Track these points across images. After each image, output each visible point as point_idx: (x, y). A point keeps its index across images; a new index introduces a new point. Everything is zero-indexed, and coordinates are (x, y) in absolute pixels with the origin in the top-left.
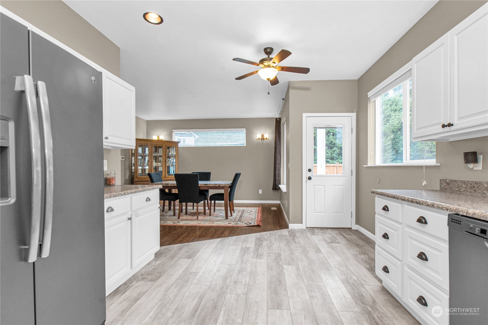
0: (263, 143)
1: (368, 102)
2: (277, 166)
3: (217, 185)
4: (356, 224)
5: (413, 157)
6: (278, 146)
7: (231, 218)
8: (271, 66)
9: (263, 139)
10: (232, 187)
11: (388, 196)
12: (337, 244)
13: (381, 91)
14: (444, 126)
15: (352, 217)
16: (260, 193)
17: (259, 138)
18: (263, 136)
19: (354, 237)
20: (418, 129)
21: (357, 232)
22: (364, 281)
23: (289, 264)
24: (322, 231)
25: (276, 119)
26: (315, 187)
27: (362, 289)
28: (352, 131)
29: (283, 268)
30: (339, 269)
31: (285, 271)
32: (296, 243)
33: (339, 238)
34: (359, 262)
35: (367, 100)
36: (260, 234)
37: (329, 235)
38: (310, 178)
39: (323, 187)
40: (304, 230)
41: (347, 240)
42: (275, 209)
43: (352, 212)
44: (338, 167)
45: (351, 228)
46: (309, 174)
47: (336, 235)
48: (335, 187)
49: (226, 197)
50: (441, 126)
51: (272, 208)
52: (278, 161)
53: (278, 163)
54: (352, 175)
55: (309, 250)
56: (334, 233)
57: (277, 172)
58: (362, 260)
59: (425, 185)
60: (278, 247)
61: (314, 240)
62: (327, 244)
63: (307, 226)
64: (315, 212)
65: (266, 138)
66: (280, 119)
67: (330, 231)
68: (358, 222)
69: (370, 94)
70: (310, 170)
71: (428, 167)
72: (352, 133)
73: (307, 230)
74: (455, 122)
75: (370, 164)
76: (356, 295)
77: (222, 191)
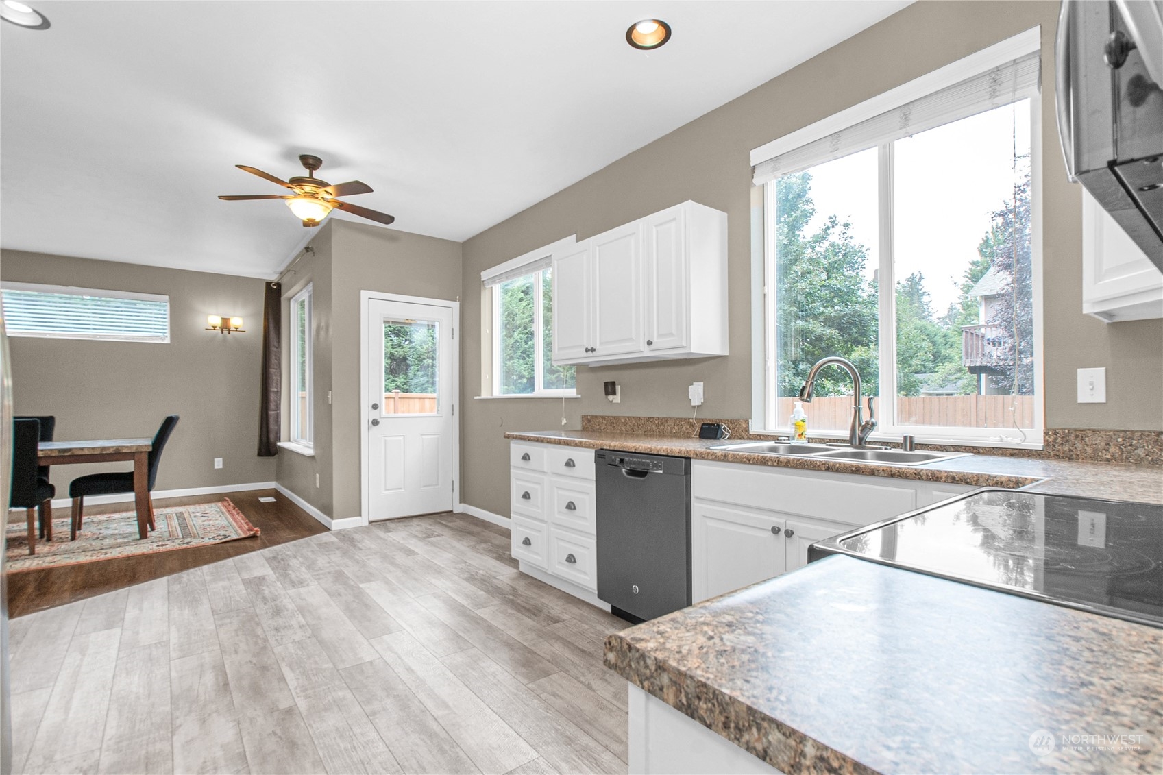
0: (225, 340)
1: (482, 288)
2: (272, 398)
3: (111, 451)
4: (460, 503)
5: (548, 385)
6: (273, 349)
7: (153, 534)
8: (320, 197)
9: (225, 327)
10: (154, 454)
11: (529, 439)
12: (439, 538)
13: (504, 276)
14: (587, 350)
15: (453, 490)
16: (216, 467)
17: (214, 327)
18: (225, 321)
19: (460, 523)
20: (560, 349)
21: (463, 516)
22: (495, 572)
23: (369, 581)
24: (401, 524)
25: (268, 284)
26: (387, 438)
27: (495, 581)
28: (453, 334)
29: (359, 588)
30: (456, 568)
31: (367, 591)
32: (361, 549)
33: (437, 529)
34: (481, 554)
35: (480, 284)
36: (269, 550)
37: (417, 527)
38: (375, 423)
39: (401, 438)
40: (366, 527)
41: (452, 529)
42: (272, 499)
43: (453, 482)
44: (397, 399)
45: (452, 511)
46: (374, 415)
47: (431, 525)
48: (424, 437)
49: (139, 481)
50: (584, 350)
51: (263, 500)
52: (274, 385)
53: (274, 391)
54: (453, 414)
55: (394, 555)
56: (424, 524)
57: (271, 413)
58: (484, 550)
59: (565, 424)
60: (329, 563)
61: (394, 540)
62: (420, 540)
63: (371, 519)
64: (386, 490)
65: (237, 328)
66: (279, 285)
67: (416, 521)
68: (464, 499)
69: (485, 275)
70: (375, 407)
71: (568, 400)
72: (453, 338)
73: (371, 527)
74: (597, 347)
75: (485, 395)
76: (490, 589)
77: (127, 466)
